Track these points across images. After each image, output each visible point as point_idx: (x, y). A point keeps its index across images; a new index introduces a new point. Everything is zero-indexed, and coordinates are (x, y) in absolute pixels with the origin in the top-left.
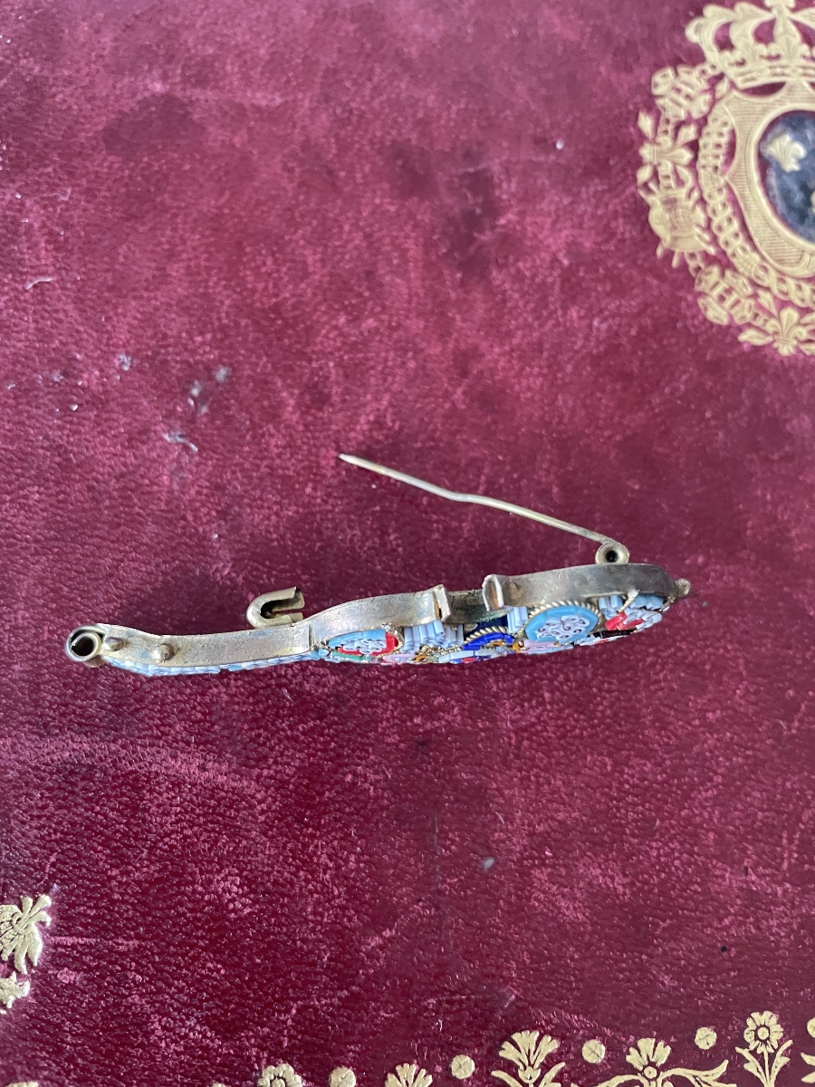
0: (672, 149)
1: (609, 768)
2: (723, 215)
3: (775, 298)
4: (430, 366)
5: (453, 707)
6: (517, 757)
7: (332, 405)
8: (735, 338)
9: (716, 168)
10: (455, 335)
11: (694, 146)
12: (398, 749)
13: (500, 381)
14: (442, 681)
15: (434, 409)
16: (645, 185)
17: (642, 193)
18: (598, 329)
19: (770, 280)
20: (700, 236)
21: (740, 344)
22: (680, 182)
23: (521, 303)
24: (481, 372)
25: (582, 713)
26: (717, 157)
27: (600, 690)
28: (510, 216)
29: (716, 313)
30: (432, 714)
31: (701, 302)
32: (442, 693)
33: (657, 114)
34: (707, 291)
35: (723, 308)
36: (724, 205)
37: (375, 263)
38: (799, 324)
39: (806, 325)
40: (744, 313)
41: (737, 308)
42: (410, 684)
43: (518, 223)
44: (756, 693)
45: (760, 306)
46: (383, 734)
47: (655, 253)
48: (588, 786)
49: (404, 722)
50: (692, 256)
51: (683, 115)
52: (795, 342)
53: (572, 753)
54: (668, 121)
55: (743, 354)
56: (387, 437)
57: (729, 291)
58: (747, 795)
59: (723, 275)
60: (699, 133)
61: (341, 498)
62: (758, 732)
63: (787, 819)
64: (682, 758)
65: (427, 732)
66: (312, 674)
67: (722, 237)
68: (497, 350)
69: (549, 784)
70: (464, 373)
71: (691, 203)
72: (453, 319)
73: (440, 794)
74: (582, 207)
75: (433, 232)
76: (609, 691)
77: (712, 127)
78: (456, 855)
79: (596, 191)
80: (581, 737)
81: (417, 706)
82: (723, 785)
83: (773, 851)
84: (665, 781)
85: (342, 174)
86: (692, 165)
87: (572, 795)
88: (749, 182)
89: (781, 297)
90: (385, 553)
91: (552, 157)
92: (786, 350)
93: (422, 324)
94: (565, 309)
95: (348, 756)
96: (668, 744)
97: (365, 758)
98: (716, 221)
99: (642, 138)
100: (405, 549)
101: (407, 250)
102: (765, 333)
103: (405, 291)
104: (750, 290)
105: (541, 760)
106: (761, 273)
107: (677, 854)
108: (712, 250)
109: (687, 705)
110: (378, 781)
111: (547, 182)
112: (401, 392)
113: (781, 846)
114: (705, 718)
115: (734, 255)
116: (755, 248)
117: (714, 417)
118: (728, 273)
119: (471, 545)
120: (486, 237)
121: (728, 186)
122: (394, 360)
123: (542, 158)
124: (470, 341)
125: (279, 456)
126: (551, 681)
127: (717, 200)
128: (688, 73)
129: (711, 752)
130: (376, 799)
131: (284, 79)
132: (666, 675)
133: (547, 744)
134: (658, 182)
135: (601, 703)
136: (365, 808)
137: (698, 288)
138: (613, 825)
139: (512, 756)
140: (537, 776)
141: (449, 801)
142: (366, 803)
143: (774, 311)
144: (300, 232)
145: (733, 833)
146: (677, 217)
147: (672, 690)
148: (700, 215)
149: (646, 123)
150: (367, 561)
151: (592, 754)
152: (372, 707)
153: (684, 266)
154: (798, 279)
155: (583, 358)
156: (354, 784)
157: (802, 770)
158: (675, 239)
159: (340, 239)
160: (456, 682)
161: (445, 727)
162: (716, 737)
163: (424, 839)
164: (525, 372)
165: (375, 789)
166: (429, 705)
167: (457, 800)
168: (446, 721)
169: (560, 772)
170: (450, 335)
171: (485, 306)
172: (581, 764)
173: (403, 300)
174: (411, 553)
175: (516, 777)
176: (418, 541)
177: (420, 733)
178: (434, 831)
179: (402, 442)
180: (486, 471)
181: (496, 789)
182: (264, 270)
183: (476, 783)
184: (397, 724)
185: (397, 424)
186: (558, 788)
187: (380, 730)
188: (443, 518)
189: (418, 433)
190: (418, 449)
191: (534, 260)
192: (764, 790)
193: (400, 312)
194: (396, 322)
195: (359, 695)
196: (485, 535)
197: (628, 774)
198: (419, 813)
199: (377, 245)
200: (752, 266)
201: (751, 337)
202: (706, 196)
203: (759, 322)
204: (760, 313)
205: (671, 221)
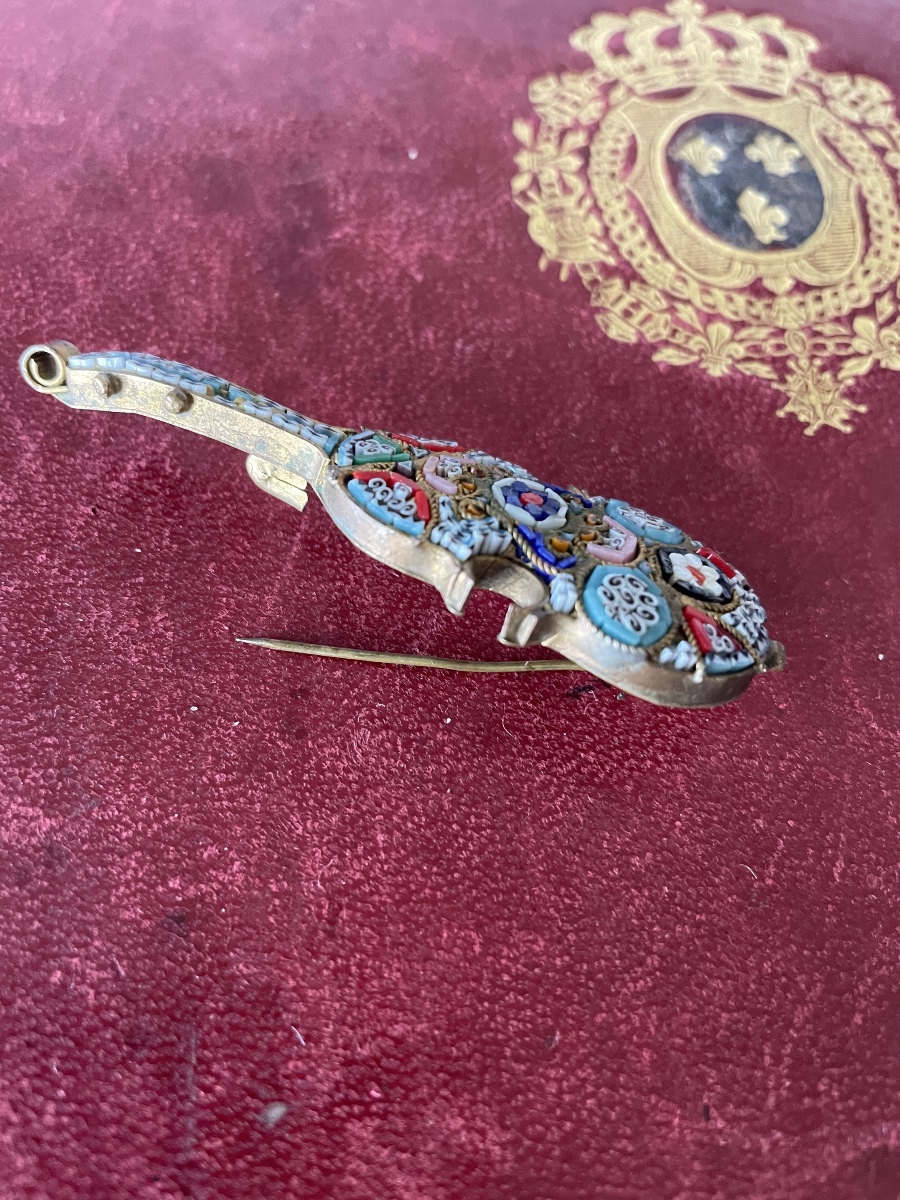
0: (558, 155)
1: (477, 949)
2: (624, 223)
3: (698, 311)
5: (233, 861)
6: (331, 935)
7: (89, 450)
8: (647, 358)
9: (613, 175)
10: (268, 362)
11: (585, 153)
12: (140, 931)
14: (217, 821)
16: (524, 195)
17: (519, 202)
18: (462, 352)
19: (692, 291)
20: (595, 246)
21: (655, 365)
22: (567, 190)
23: (359, 324)
25: (435, 862)
26: (614, 163)
27: (464, 827)
28: (347, 229)
29: (621, 331)
30: (196, 872)
31: (599, 318)
32: (216, 840)
33: (537, 125)
34: (608, 306)
35: (630, 325)
36: (625, 213)
37: (165, 284)
38: (732, 340)
39: (741, 341)
40: (658, 329)
41: (649, 324)
42: (167, 829)
43: (357, 236)
44: (706, 824)
45: (679, 321)
46: (117, 906)
47: (536, 265)
48: (443, 978)
49: (153, 886)
50: (586, 268)
51: (568, 121)
52: (730, 361)
53: (419, 927)
54: (550, 128)
55: (659, 375)
56: (163, 487)
57: (637, 305)
58: (701, 985)
59: (627, 287)
60: (591, 137)
61: (88, 567)
62: (713, 885)
63: (769, 1024)
64: (594, 929)
65: (189, 902)
66: (16, 816)
68: (324, 379)
69: (381, 978)
71: (582, 212)
72: (267, 344)
73: (202, 999)
74: (441, 218)
75: (246, 247)
76: (478, 828)
77: (606, 133)
78: (222, 1102)
79: (459, 201)
80: (433, 901)
81: (177, 861)
82: (663, 970)
83: (749, 1078)
84: (569, 967)
85: (133, 191)
86: (583, 171)
87: (417, 994)
88: (656, 188)
89: (706, 310)
90: (146, 640)
91: (404, 168)
92: (717, 370)
93: (223, 351)
94: (417, 329)
95: (60, 941)
96: (571, 907)
97: (86, 945)
98: (615, 231)
99: (518, 146)
100: (176, 632)
101: (211, 269)
102: (691, 352)
103: (202, 313)
104: (664, 304)
105: (368, 939)
106: (679, 284)
107: (590, 1089)
108: (611, 261)
109: (600, 847)
110: (102, 981)
111: (396, 192)
113: (763, 1069)
114: (628, 863)
115: (641, 266)
116: (667, 257)
117: (623, 453)
118: (635, 285)
120: (315, 252)
121: (630, 194)
123: (391, 169)
124: (288, 369)
126: (388, 816)
127: (615, 208)
128: (575, 81)
129: (640, 918)
130: (97, 1010)
131: (72, 98)
132: (565, 803)
133: (379, 913)
134: (539, 190)
135: (465, 847)
136: (77, 1025)
137: (594, 303)
138: (485, 1043)
139: (322, 934)
140: (361, 965)
141: (215, 1011)
142: (79, 1016)
143: (698, 326)
144: (71, 253)
145: (682, 1050)
146: (564, 226)
147: (576, 824)
148: (594, 224)
149: (522, 131)
150: (118, 651)
151: (449, 927)
152: (104, 865)
153: (575, 278)
154: (728, 290)
155: (442, 387)
156: (64, 986)
157: (786, 942)
158: (562, 250)
159: (122, 259)
160: (240, 823)
161: (218, 893)
162: (646, 894)
163: (169, 1075)
164: (362, 405)
165: (98, 993)
166: (195, 860)
167: (230, 1009)
168: (221, 883)
169: (398, 957)
170: (261, 363)
171: (309, 328)
172: (432, 944)
173: (199, 324)
174: (185, 638)
175: (327, 968)
176: (196, 622)
177: (178, 903)
178: (187, 1062)
179: (184, 493)
180: (303, 527)
181: (294, 989)
182: (16, 294)
183: (263, 980)
184: (141, 891)
185: (179, 470)
186: (395, 984)
187: (113, 899)
188: (236, 590)
189: (208, 482)
190: (208, 501)
191: (377, 276)
192: (728, 976)
193: (195, 338)
194: (188, 349)
195: (85, 847)
196: (298, 611)
197: (508, 958)
198: (166, 1031)
199: (170, 264)
200: (665, 277)
201: (669, 357)
202: (601, 204)
203: (679, 339)
204: (680, 329)
205: (558, 231)
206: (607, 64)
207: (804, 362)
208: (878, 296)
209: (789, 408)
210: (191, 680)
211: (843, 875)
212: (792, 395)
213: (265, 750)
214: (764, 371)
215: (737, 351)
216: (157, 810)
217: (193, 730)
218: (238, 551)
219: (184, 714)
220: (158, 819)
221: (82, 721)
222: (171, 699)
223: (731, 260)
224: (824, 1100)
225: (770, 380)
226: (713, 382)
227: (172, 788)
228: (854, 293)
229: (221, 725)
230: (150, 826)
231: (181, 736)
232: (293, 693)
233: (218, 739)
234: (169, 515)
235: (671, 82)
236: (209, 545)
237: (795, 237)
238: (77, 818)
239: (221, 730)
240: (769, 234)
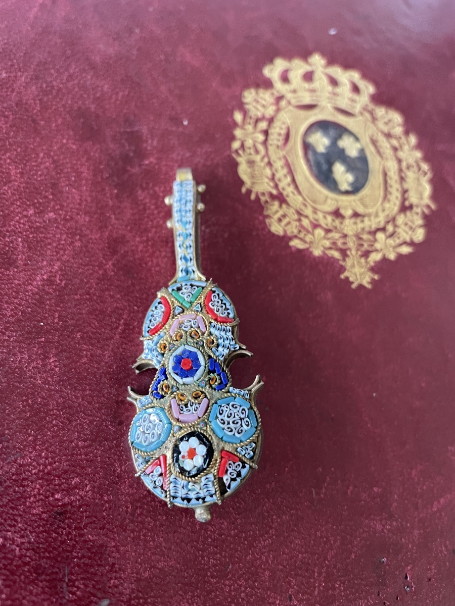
0: (254, 133)
2: (281, 173)
3: (311, 222)
4: (90, 246)
5: (86, 485)
7: (17, 267)
8: (287, 243)
9: (278, 147)
10: (110, 228)
11: (266, 133)
12: (40, 519)
13: (139, 259)
14: (79, 465)
15: (91, 274)
16: (237, 151)
17: (234, 155)
19: (308, 211)
20: (267, 183)
21: (290, 247)
22: (257, 152)
23: (156, 212)
24: (126, 252)
26: (279, 140)
28: (152, 160)
29: (277, 228)
30: (69, 491)
31: (267, 221)
32: (79, 475)
33: (245, 113)
34: (271, 215)
35: (280, 225)
36: (282, 167)
37: (58, 179)
38: (325, 238)
39: (328, 239)
40: (292, 229)
41: (289, 226)
42: (54, 469)
43: (157, 164)
45: (302, 226)
46: (30, 507)
47: (241, 190)
48: (182, 541)
49: (47, 497)
50: (263, 194)
51: (259, 114)
52: (322, 249)
54: (251, 118)
55: (292, 253)
56: (55, 290)
57: (284, 216)
58: (291, 542)
59: (280, 206)
60: (269, 126)
61: (16, 331)
62: (299, 497)
63: (318, 559)
64: (248, 518)
65: (64, 505)
67: (281, 185)
68: (138, 239)
69: (154, 541)
70: (114, 252)
71: (262, 164)
72: (110, 217)
73: (71, 552)
74: (197, 160)
75: (101, 163)
77: (276, 124)
78: (80, 599)
79: (206, 151)
81: (60, 485)
82: (276, 536)
83: (308, 583)
84: (236, 535)
85: (42, 123)
86: (265, 143)
87: (170, 549)
88: (297, 156)
89: (314, 222)
90: (45, 372)
91: (181, 129)
92: (317, 252)
93: (87, 219)
96: (239, 507)
97: (14, 526)
98: (278, 176)
99: (235, 125)
100: (60, 368)
101: (82, 173)
102: (305, 242)
103: (77, 197)
104: (296, 217)
105: (149, 523)
106: (303, 208)
107: (243, 589)
108: (275, 192)
110: (23, 543)
111: (176, 142)
112: (68, 261)
113: (314, 578)
114: (265, 487)
115: (288, 196)
116: (300, 193)
117: (274, 290)
118: (284, 206)
119: (110, 367)
120: (136, 170)
121: (285, 157)
122: (65, 240)
123: (174, 129)
124: (120, 232)
127: (279, 164)
128: (264, 93)
129: (268, 512)
130: (21, 557)
131: (10, 63)
134: (244, 150)
136: (10, 564)
137: (266, 213)
138: (199, 570)
139: (128, 521)
140: (144, 535)
141: (77, 557)
142: (12, 560)
143: (310, 229)
144: (8, 154)
145: (282, 571)
146: (254, 171)
148: (268, 172)
149: (238, 117)
150: (31, 377)
152: (23, 486)
153: (258, 199)
154: (324, 212)
156: (4, 545)
157: (327, 522)
158: (253, 183)
159: (36, 161)
160: (90, 467)
161: (79, 501)
162: (271, 501)
163: (56, 587)
164: (156, 254)
165: (20, 549)
166: (68, 484)
167: (83, 556)
168: (80, 496)
169: (162, 531)
170: (106, 227)
171: (131, 211)
172: (178, 525)
173: (76, 203)
174: (65, 372)
175: (130, 537)
176: (71, 364)
177: (59, 506)
178: (64, 581)
179: (66, 295)
180: (125, 316)
181: (114, 547)
183: (99, 543)
184: (41, 499)
185: (64, 282)
186: (161, 544)
187: (28, 504)
188: (91, 347)
189: (78, 289)
190: (78, 300)
191: (165, 187)
192: (303, 538)
193: (73, 210)
194: (70, 216)
195: (14, 477)
196: (121, 360)
197: (211, 531)
198: (53, 567)
199: (61, 168)
200: (298, 203)
201: (297, 244)
202: (272, 162)
203: (302, 235)
204: (302, 230)
205: (251, 173)
206: (279, 86)
207: (354, 252)
208: (388, 222)
209: (346, 274)
210: (68, 393)
211: (352, 492)
212: (348, 268)
213: (103, 431)
214: (336, 254)
215: (325, 243)
216: (50, 460)
217: (68, 419)
218: (92, 327)
219: (64, 411)
220: (50, 464)
221: (13, 413)
222: (57, 403)
223: (327, 197)
224: (338, 591)
225: (339, 260)
226: (315, 258)
227: (57, 449)
228: (378, 220)
229: (82, 417)
230: (46, 467)
231: (63, 422)
232: (117, 402)
233: (80, 424)
234: (57, 306)
235: (307, 100)
236: (78, 323)
237: (356, 188)
238: (9, 463)
239: (82, 420)
240: (344, 187)
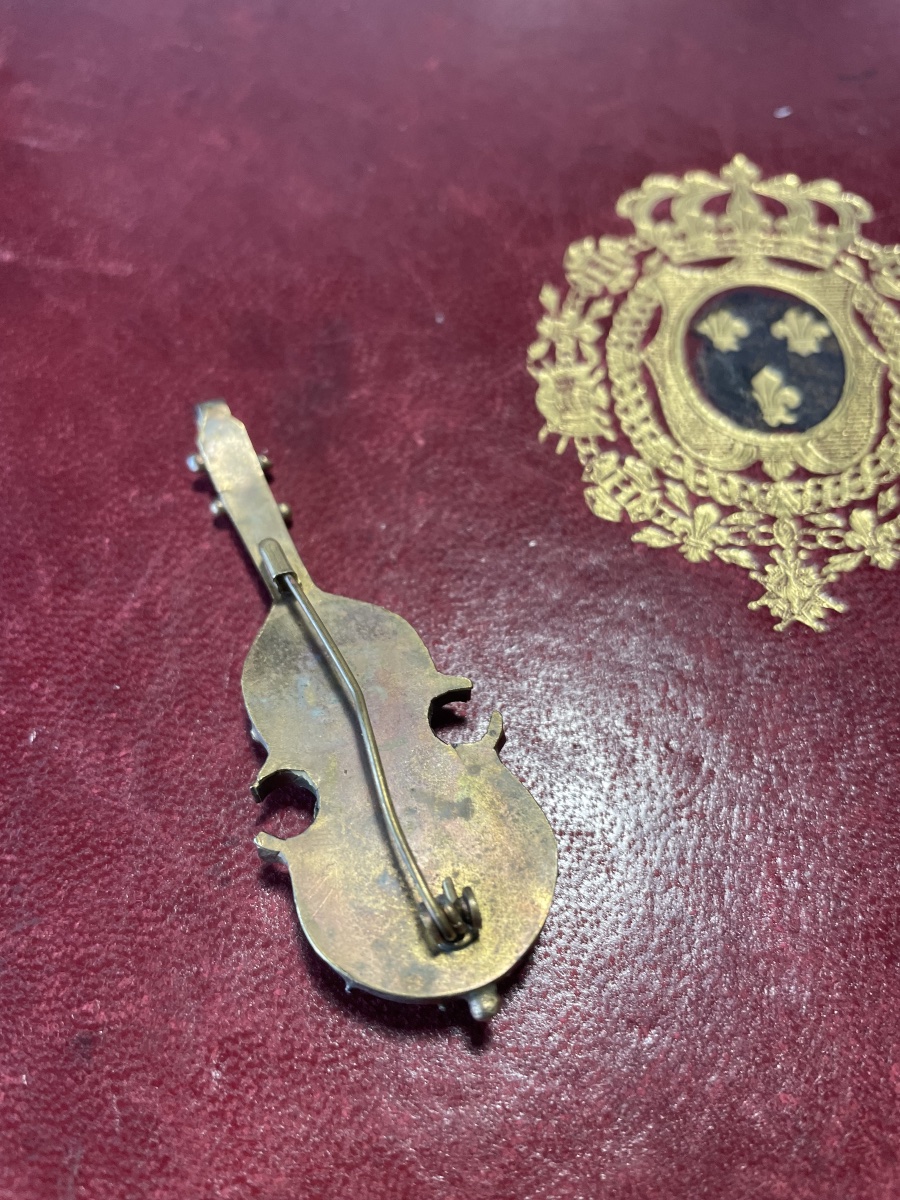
0: (579, 324)
2: (631, 396)
3: (689, 492)
5: (142, 995)
7: (94, 588)
8: (627, 537)
9: (630, 346)
12: (50, 1045)
14: (136, 954)
16: (538, 364)
17: (532, 370)
19: (685, 471)
20: (597, 419)
21: (633, 545)
22: (581, 359)
23: (357, 485)
26: (634, 334)
28: (365, 391)
29: (606, 508)
30: (110, 999)
31: (588, 493)
32: (132, 972)
33: (564, 288)
34: (598, 481)
35: (615, 500)
36: (634, 386)
38: (718, 524)
39: (729, 526)
41: (635, 503)
42: (90, 956)
43: (372, 398)
45: (667, 501)
47: (536, 437)
49: (69, 1007)
50: (585, 441)
51: (596, 289)
52: (711, 547)
54: (577, 296)
56: (150, 628)
57: (627, 482)
59: (621, 463)
60: (615, 308)
61: (71, 699)
65: (96, 1026)
67: (625, 421)
71: (592, 382)
73: (92, 1119)
74: (454, 385)
77: (633, 303)
79: (474, 368)
81: (95, 985)
85: (179, 343)
86: (601, 344)
89: (697, 491)
90: (108, 774)
91: (429, 332)
92: (696, 555)
98: (621, 402)
102: (672, 534)
104: (655, 484)
106: (674, 463)
108: (610, 436)
110: (12, 1086)
111: (416, 357)
115: (640, 442)
116: (668, 433)
118: (629, 461)
120: (330, 411)
121: (643, 366)
122: (183, 540)
123: (415, 333)
125: (12, 642)
127: (627, 380)
128: (612, 245)
130: (5, 1111)
131: (143, 251)
134: (553, 358)
137: (585, 479)
140: (235, 1112)
143: (686, 508)
144: (114, 399)
146: (571, 396)
148: (602, 397)
149: (549, 296)
152: (33, 980)
153: (571, 451)
154: (723, 471)
158: (564, 422)
159: (158, 408)
161: (124, 1022)
163: (54, 1181)
165: (6, 1096)
166: (110, 987)
167: (113, 1132)
174: (141, 776)
176: (155, 761)
177: (87, 1026)
178: (70, 1173)
179: (168, 636)
181: (172, 1124)
182: (60, 436)
183: (147, 1111)
184: (59, 1009)
185: (168, 614)
187: (35, 1014)
189: (192, 627)
190: (186, 646)
191: (381, 439)
195: (20, 961)
198: (56, 1140)
200: (662, 455)
201: (651, 537)
202: (612, 375)
203: (663, 520)
204: (667, 510)
205: (564, 401)
207: (789, 553)
208: (883, 488)
209: (764, 601)
212: (770, 587)
214: (744, 558)
215: (720, 537)
216: (87, 936)
220: (86, 945)
222: (118, 832)
223: (734, 441)
225: (748, 570)
226: (689, 566)
227: (103, 917)
228: (858, 483)
230: (77, 950)
232: (224, 841)
234: (150, 656)
236: (180, 688)
237: (805, 420)
238: (16, 934)
240: (777, 416)
